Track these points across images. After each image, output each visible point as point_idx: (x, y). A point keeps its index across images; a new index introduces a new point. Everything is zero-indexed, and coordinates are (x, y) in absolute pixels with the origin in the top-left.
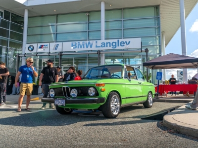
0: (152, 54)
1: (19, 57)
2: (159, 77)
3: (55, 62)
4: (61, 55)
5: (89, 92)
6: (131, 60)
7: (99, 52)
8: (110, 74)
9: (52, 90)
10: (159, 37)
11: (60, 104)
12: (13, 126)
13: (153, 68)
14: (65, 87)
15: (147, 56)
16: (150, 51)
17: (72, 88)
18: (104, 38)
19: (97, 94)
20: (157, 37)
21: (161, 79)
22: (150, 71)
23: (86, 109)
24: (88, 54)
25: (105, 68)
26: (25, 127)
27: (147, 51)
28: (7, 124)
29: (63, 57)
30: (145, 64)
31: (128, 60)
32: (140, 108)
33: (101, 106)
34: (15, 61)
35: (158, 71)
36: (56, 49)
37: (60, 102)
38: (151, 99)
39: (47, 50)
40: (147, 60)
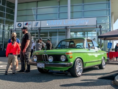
0: (104, 29)
1: (11, 31)
2: (109, 46)
3: (36, 34)
4: (40, 30)
5: (61, 58)
6: (88, 33)
7: (66, 28)
8: (75, 44)
9: (35, 56)
10: (110, 16)
11: (41, 67)
12: (10, 82)
13: (105, 39)
14: (44, 55)
15: (100, 31)
16: (103, 27)
17: (49, 55)
18: (70, 18)
19: (67, 60)
20: (108, 17)
21: (111, 48)
22: (103, 41)
23: (59, 70)
24: (59, 29)
25: (71, 40)
26: (17, 83)
27: (100, 27)
28: (5, 80)
29: (41, 31)
30: (99, 37)
31: (86, 33)
32: (96, 69)
33: (69, 69)
34: (8, 34)
35: (109, 41)
36: (36, 26)
37: (41, 65)
38: (104, 63)
39: (30, 26)
40: (101, 34)
